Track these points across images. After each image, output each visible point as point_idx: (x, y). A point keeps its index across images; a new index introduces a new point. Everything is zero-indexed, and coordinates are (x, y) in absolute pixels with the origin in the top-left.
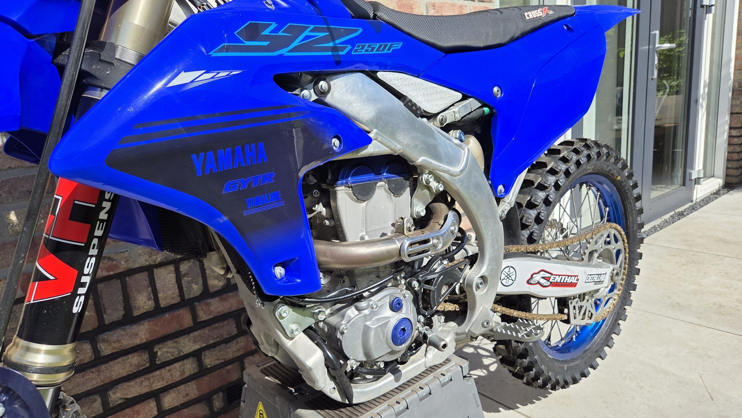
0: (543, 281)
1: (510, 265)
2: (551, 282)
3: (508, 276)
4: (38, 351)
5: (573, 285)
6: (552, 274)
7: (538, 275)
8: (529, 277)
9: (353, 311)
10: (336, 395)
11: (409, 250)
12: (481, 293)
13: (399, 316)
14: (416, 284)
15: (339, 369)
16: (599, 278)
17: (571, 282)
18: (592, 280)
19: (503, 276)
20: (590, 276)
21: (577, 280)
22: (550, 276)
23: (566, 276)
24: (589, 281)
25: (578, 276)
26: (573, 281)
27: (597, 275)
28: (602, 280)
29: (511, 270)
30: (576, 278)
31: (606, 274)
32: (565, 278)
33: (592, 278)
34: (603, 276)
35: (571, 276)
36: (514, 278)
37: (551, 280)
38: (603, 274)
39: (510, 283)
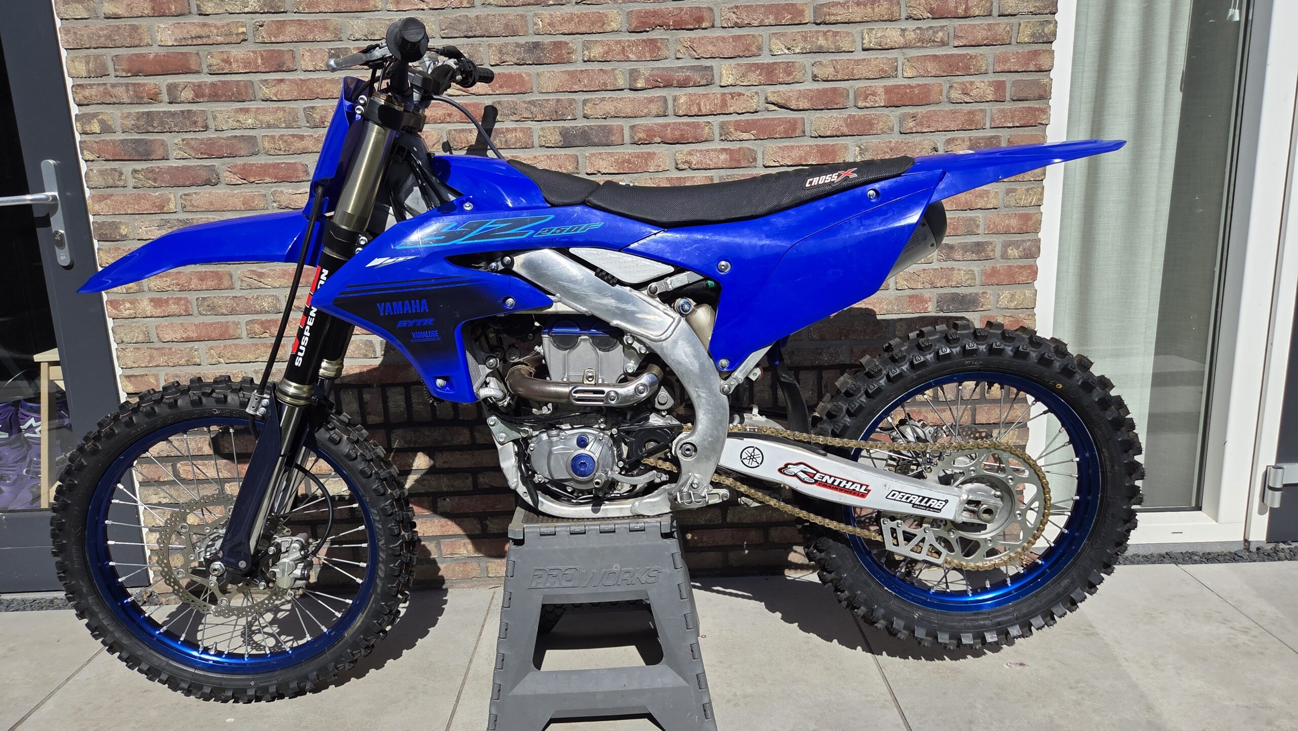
0: (803, 476)
1: (755, 446)
2: (816, 481)
3: (752, 457)
5: (863, 496)
6: (818, 472)
7: (796, 466)
8: (783, 466)
9: (544, 436)
10: (528, 499)
11: (577, 395)
12: (689, 459)
13: (582, 451)
14: (615, 431)
15: (527, 477)
16: (926, 503)
17: (854, 490)
18: (903, 499)
19: (744, 456)
20: (897, 493)
21: (865, 490)
22: (815, 472)
23: (844, 480)
24: (897, 499)
25: (867, 486)
26: (857, 489)
27: (919, 496)
28: (936, 507)
29: (757, 452)
30: (864, 487)
31: (946, 501)
32: (841, 482)
33: (903, 496)
34: (936, 501)
35: (854, 483)
36: (759, 460)
37: (816, 478)
38: (938, 500)
39: (755, 464)
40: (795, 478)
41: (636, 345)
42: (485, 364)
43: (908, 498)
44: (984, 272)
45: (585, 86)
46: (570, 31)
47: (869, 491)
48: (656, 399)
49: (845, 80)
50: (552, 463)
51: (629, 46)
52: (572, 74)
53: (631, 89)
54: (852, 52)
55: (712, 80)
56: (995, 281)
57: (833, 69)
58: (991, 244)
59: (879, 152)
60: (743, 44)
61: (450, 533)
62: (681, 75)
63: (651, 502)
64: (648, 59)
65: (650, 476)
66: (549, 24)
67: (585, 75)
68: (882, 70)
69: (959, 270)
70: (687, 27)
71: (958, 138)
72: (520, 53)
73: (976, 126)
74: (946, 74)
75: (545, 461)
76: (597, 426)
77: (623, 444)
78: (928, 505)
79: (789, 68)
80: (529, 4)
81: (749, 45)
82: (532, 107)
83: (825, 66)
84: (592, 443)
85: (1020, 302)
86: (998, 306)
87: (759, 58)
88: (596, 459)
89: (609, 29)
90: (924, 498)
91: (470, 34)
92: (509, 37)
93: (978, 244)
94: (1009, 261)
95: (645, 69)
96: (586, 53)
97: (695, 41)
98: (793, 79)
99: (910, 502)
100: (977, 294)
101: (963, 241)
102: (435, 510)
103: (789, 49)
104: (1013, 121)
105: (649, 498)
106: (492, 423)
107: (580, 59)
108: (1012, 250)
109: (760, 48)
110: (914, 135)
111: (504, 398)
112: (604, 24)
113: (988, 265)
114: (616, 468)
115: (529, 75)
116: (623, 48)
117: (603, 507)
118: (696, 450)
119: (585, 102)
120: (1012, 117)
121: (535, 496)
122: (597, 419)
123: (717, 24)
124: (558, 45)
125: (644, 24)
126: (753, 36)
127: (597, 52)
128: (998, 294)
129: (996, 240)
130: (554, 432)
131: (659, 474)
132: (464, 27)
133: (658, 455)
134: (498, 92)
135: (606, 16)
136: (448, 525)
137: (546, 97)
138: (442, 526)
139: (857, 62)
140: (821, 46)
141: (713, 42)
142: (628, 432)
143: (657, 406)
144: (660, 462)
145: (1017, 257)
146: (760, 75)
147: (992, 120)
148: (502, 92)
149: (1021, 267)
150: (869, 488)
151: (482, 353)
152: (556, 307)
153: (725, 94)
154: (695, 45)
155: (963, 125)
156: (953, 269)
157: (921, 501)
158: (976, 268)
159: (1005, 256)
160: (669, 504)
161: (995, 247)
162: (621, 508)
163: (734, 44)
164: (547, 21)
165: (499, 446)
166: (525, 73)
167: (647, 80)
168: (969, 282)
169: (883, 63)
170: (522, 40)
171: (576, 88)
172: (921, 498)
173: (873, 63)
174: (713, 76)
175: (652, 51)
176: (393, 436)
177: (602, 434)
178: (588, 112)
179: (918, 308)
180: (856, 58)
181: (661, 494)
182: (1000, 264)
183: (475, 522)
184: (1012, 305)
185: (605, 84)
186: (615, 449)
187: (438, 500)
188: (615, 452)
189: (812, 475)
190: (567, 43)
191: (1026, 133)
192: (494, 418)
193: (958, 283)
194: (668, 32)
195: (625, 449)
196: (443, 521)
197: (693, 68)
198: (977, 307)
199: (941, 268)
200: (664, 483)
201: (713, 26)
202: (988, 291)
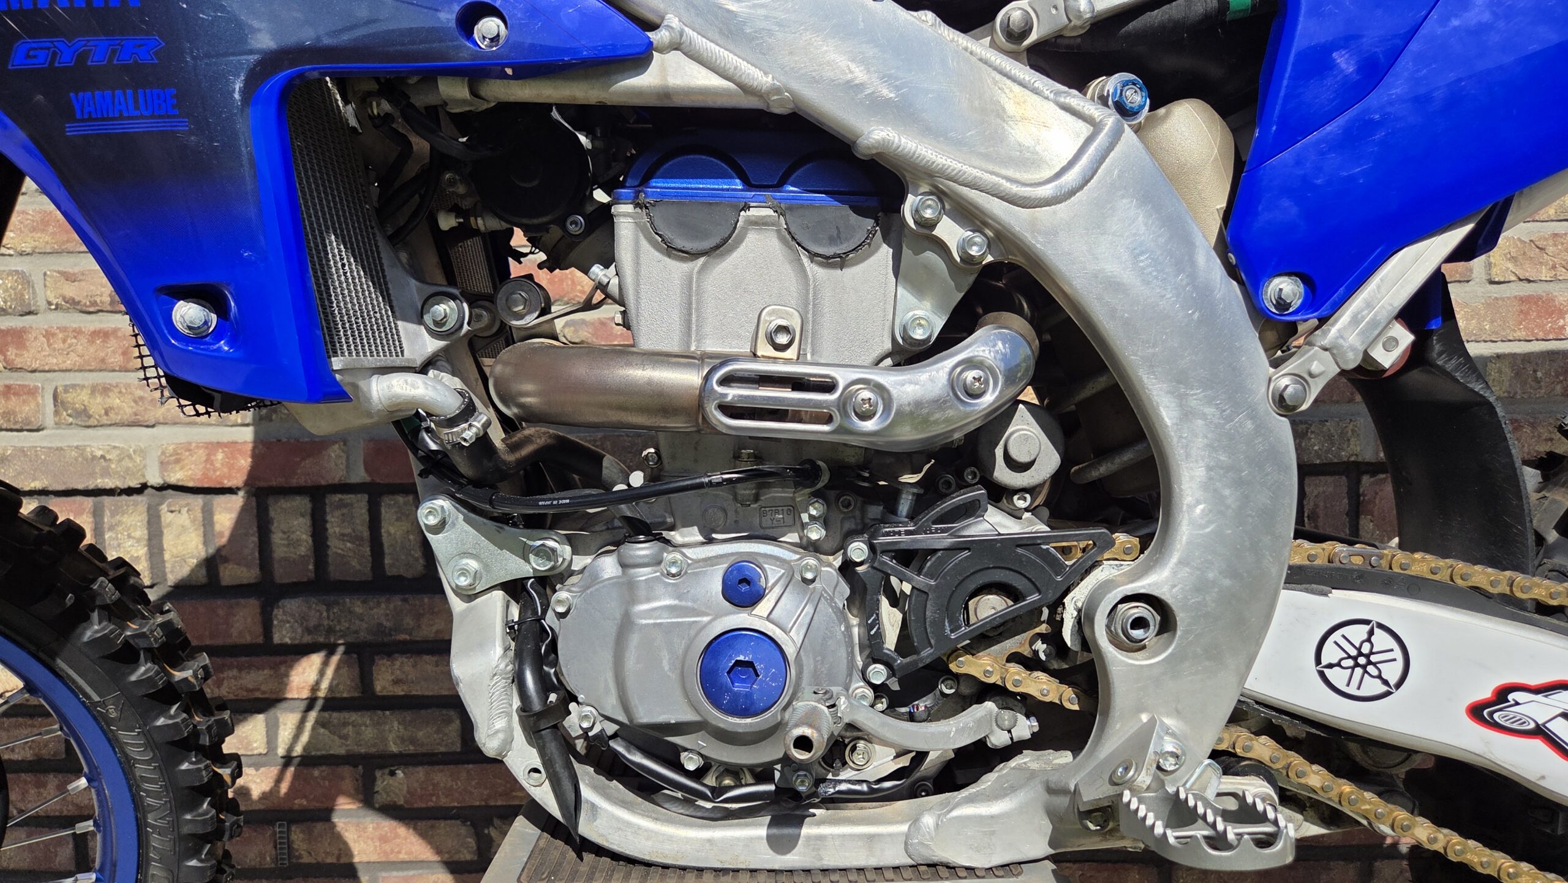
0: (1565, 734)
1: (1375, 618)
3: (1362, 660)
7: (1539, 697)
8: (1486, 694)
9: (608, 566)
10: (544, 795)
11: (733, 393)
12: (1139, 660)
13: (741, 619)
14: (858, 550)
15: (540, 715)
19: (1330, 654)
29: (1381, 640)
36: (1392, 673)
39: (1373, 687)
40: (1538, 744)
41: (950, 232)
42: (420, 321)
48: (999, 452)
50: (631, 662)
61: (403, 856)
63: (980, 819)
65: (979, 722)
75: (605, 657)
76: (793, 537)
77: (884, 602)
84: (777, 590)
88: (790, 651)
102: (368, 799)
105: (970, 800)
106: (432, 521)
111: (468, 412)
114: (860, 688)
117: (807, 830)
118: (1167, 624)
121: (568, 786)
122: (794, 510)
130: (643, 550)
131: (1007, 715)
133: (1011, 645)
136: (397, 836)
138: (383, 839)
142: (908, 557)
143: (1002, 474)
144: (1015, 669)
151: (413, 282)
152: (663, 68)
160: (1047, 827)
162: (871, 837)
165: (457, 604)
176: (278, 614)
177: (812, 561)
179: (1541, 327)
181: (1013, 789)
183: (463, 830)
186: (854, 621)
187: (378, 774)
188: (856, 630)
192: (443, 503)
195: (891, 619)
196: (388, 825)
200: (1015, 749)
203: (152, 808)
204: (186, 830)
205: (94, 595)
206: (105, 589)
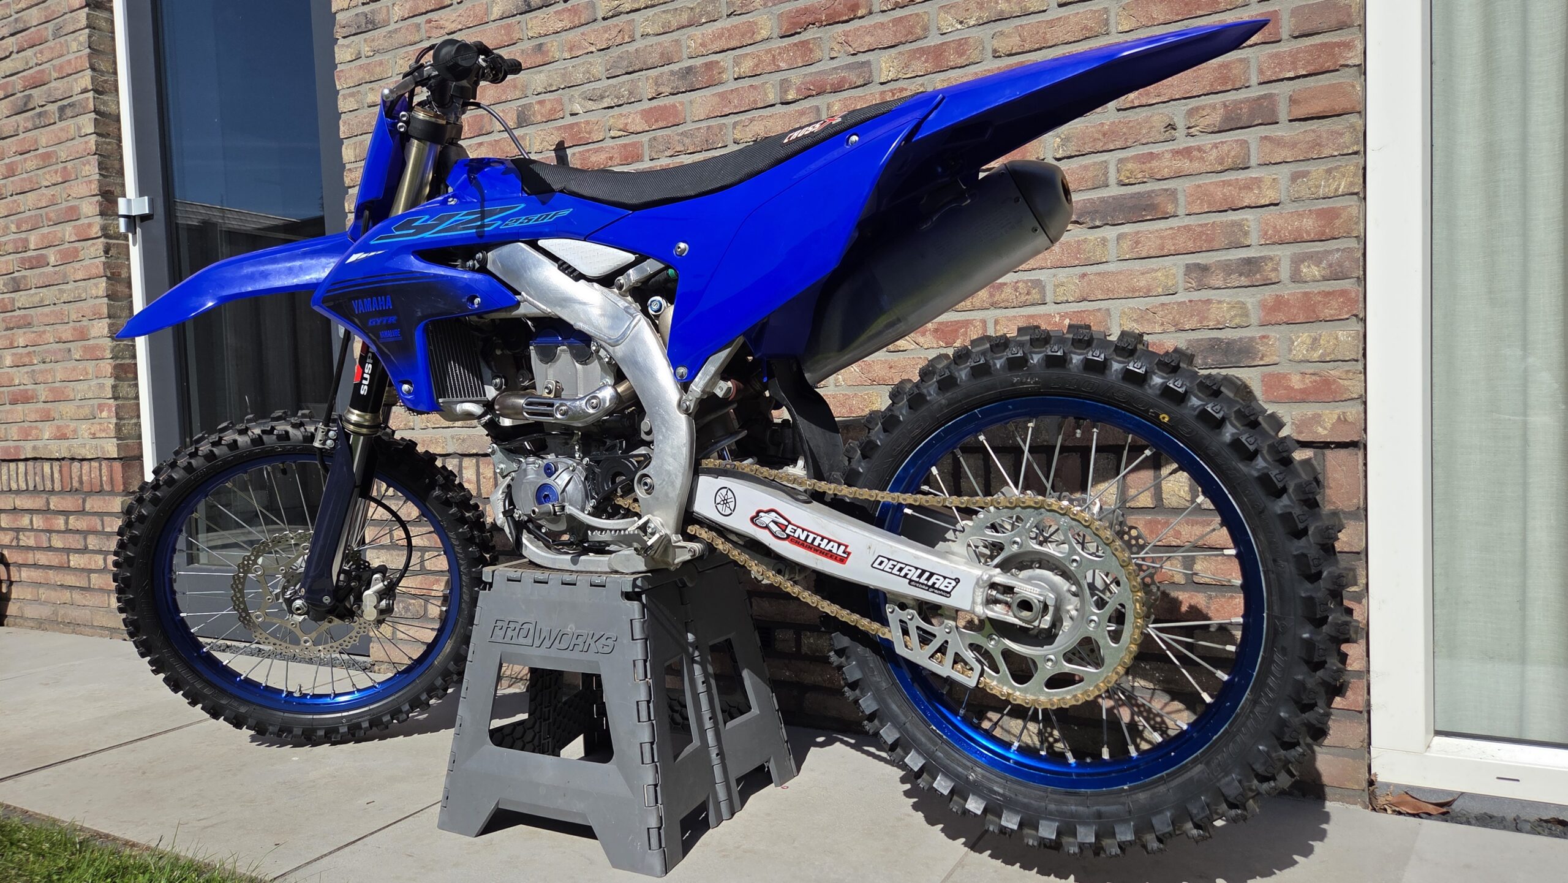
0: (774, 528)
1: (728, 486)
2: (788, 536)
3: (725, 501)
4: (353, 413)
5: (842, 560)
6: (789, 523)
7: (766, 514)
8: (754, 514)
11: (529, 408)
12: (647, 496)
13: (547, 481)
14: (588, 460)
15: (507, 512)
16: (928, 579)
17: (830, 551)
18: (895, 571)
19: (718, 500)
20: (886, 561)
21: (844, 552)
22: (786, 523)
23: (818, 535)
24: (887, 569)
25: (847, 546)
26: (834, 550)
27: (917, 569)
28: (942, 587)
29: (730, 494)
30: (842, 548)
31: (957, 581)
32: (814, 539)
33: (895, 566)
34: (942, 579)
35: (830, 541)
36: (732, 506)
37: (788, 531)
38: (945, 578)
39: (728, 512)
40: (767, 531)
43: (901, 570)
44: (1263, 305)
45: (736, 107)
46: (721, 49)
47: (849, 554)
49: (1035, 50)
51: (780, 53)
52: (721, 95)
53: (782, 104)
54: (1044, 11)
55: (869, 78)
56: (1281, 317)
57: (1018, 38)
58: (1271, 259)
59: (1087, 140)
60: (904, 27)
62: (834, 78)
64: (800, 65)
66: (701, 45)
67: (735, 94)
68: (1085, 28)
69: (1220, 302)
70: (841, 19)
71: (1205, 106)
72: (674, 81)
73: (1234, 84)
74: (1180, 18)
76: (571, 456)
78: (930, 583)
79: (961, 46)
80: (683, 27)
81: (913, 27)
82: (685, 139)
83: (1009, 36)
84: (559, 472)
85: (1328, 351)
86: (1291, 357)
87: (925, 40)
89: (759, 38)
90: (924, 572)
91: (631, 69)
92: (666, 66)
93: (1249, 261)
94: (1306, 285)
95: (796, 77)
96: (736, 69)
97: (850, 34)
98: (967, 59)
99: (905, 576)
100: (1252, 339)
101: (1224, 258)
103: (961, 23)
104: (1295, 69)
107: (731, 78)
108: (1309, 267)
109: (926, 29)
110: (1137, 110)
112: (754, 34)
113: (1268, 293)
114: (586, 506)
115: (682, 104)
116: (774, 56)
118: (653, 484)
119: (735, 125)
120: (1293, 63)
122: (575, 447)
123: (876, 9)
124: (709, 66)
125: (795, 24)
126: (917, 15)
127: (746, 67)
128: (1291, 338)
129: (1279, 253)
130: (531, 459)
132: (625, 63)
134: (654, 127)
135: (756, 24)
137: (698, 125)
139: (1051, 23)
140: (1002, 11)
141: (869, 31)
142: (599, 463)
145: (1318, 277)
146: (926, 61)
147: (1261, 72)
148: (658, 127)
149: (1327, 294)
150: (848, 550)
153: (885, 92)
154: (850, 39)
155: (1212, 85)
156: (1208, 302)
157: (920, 576)
158: (1252, 299)
159: (1296, 278)
161: (1278, 264)
163: (894, 28)
164: (700, 41)
166: (679, 102)
167: (799, 90)
168: (1237, 321)
169: (1086, 19)
170: (675, 67)
171: (727, 111)
172: (919, 571)
173: (1073, 20)
174: (871, 72)
175: (804, 55)
177: (575, 464)
178: (738, 136)
180: (1050, 18)
182: (1289, 291)
184: (1316, 355)
185: (755, 102)
189: (784, 528)
190: (717, 62)
191: (1320, 84)
192: (494, 445)
193: (1219, 323)
194: (821, 29)
197: (849, 67)
198: (1254, 359)
199: (1190, 301)
201: (871, 13)
202: (1272, 334)
203: (462, 565)
204: (473, 575)
205: (436, 480)
206: (440, 479)
